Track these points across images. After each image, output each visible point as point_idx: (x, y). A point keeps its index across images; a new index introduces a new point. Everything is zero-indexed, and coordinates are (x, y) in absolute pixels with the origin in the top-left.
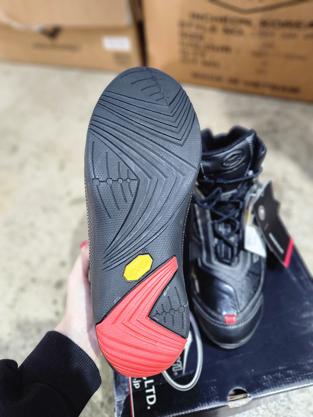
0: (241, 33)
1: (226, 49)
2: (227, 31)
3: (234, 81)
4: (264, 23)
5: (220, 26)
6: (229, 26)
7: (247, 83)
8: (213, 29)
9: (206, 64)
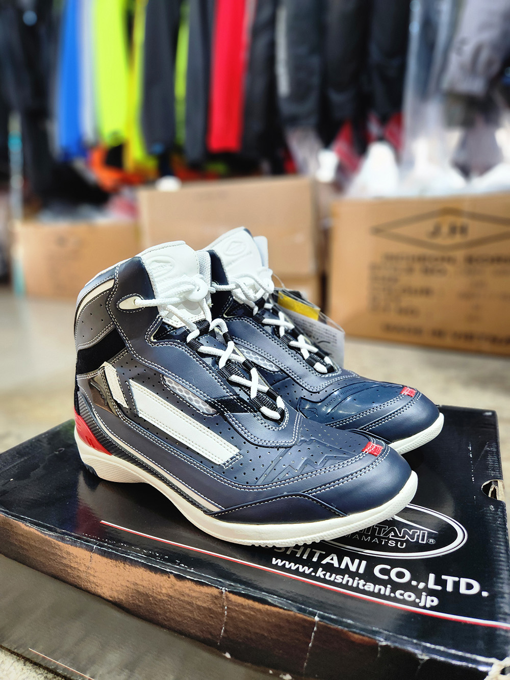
0: (442, 272)
1: (426, 292)
2: (427, 271)
3: (438, 333)
4: (470, 260)
5: (417, 266)
6: (429, 265)
7: (458, 336)
8: (410, 270)
9: (403, 311)
